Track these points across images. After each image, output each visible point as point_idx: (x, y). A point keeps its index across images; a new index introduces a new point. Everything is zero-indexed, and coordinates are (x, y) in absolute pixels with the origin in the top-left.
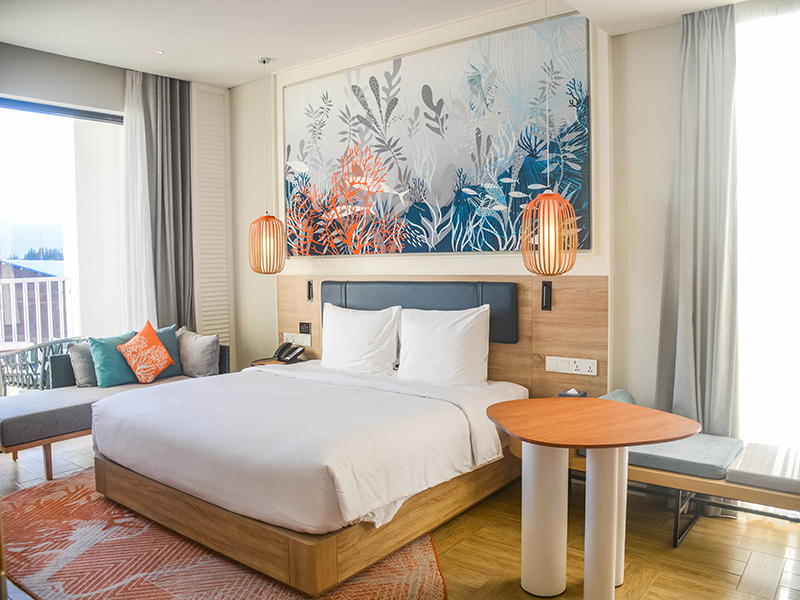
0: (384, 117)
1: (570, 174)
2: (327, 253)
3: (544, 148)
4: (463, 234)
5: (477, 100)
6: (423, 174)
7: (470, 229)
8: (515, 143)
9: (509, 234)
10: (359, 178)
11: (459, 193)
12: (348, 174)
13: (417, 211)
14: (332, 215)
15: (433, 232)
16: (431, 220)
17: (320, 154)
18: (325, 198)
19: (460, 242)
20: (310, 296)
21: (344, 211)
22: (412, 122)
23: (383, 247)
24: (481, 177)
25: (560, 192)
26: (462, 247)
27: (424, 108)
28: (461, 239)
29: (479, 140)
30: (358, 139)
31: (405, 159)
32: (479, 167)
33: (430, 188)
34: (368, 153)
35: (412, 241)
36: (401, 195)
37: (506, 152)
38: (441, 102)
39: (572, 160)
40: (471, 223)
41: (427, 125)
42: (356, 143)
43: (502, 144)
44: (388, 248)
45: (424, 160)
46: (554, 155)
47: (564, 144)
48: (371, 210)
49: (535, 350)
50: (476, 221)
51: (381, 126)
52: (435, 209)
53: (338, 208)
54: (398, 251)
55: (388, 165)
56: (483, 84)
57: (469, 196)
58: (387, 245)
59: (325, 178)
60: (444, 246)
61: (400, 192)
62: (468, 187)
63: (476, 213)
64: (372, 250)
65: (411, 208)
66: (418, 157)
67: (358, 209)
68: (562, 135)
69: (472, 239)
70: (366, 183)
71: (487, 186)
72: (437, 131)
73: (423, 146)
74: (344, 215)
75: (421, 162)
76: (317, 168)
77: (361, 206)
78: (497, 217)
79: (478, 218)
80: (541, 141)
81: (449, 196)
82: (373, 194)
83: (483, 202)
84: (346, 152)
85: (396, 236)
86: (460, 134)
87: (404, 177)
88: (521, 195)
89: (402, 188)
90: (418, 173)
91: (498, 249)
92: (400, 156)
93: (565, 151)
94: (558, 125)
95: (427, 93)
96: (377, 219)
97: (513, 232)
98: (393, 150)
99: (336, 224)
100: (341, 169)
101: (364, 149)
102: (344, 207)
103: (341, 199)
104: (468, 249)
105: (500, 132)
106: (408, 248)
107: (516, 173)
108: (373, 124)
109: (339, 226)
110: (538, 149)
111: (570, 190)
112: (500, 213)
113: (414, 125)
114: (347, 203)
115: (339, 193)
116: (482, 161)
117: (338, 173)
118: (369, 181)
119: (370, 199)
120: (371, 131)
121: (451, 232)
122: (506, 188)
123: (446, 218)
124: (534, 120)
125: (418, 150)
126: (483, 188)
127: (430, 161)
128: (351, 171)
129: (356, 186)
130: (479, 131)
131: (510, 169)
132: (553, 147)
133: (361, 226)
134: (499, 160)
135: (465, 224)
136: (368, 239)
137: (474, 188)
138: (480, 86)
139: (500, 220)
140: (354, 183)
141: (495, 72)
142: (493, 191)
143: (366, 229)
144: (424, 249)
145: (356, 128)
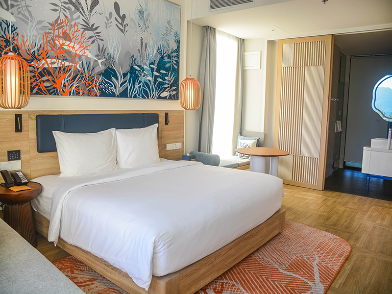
0: (89, 9)
1: (174, 69)
2: (37, 93)
3: (166, 56)
4: (133, 89)
5: (142, 24)
6: (114, 52)
7: (137, 87)
8: (156, 50)
9: (153, 91)
10: (68, 43)
11: (132, 67)
12: (59, 36)
13: (109, 73)
14: (43, 64)
15: (118, 86)
16: (117, 79)
17: (30, 12)
18: (36, 49)
19: (132, 93)
20: (18, 128)
21: (54, 63)
22: (108, 20)
23: (86, 92)
24: (142, 62)
25: (171, 75)
26: (133, 96)
27: (115, 15)
28: (133, 91)
29: (142, 43)
30: (68, 14)
31: (102, 40)
32: (141, 56)
33: (117, 61)
34: (76, 27)
35: (106, 90)
36: (100, 61)
37: (152, 53)
38: (124, 16)
39: (175, 64)
40: (137, 84)
41: (116, 25)
42: (66, 17)
43: (151, 49)
44: (90, 93)
45: (114, 44)
46: (170, 60)
47: (173, 56)
48: (78, 66)
49: (163, 143)
50: (139, 83)
51: (87, 13)
52: (120, 73)
53: (49, 60)
54: (96, 96)
55: (91, 40)
56: (145, 17)
57: (137, 70)
58: (89, 91)
59: (35, 33)
60: (124, 94)
61: (98, 59)
62: (136, 65)
63: (140, 79)
64: (78, 94)
65: (106, 70)
66: (111, 41)
67: (67, 64)
68: (172, 53)
69: (137, 92)
70: (73, 47)
71: (145, 67)
72: (122, 30)
73: (114, 36)
74: (54, 66)
75: (112, 45)
76: (27, 23)
77: (70, 62)
78: (148, 82)
79: (140, 82)
80: (165, 53)
81: (127, 68)
82: (80, 57)
83: (143, 74)
84: (57, 21)
85: (95, 86)
86: (133, 37)
87: (102, 51)
88: (158, 74)
89: (100, 57)
90: (111, 51)
91: (148, 98)
92: (100, 37)
93: (173, 60)
94: (171, 48)
95: (117, 6)
96: (82, 74)
97: (154, 90)
98: (95, 32)
99: (46, 72)
100: (52, 31)
101: (73, 23)
102: (54, 60)
103: (51, 53)
104: (135, 97)
105: (151, 43)
106: (103, 94)
107: (156, 64)
108: (81, 9)
109: (49, 74)
110: (164, 56)
111: (174, 76)
112: (149, 81)
113: (109, 22)
114: (57, 58)
115: (49, 48)
116: (143, 54)
117: (49, 33)
118: (77, 47)
119: (77, 59)
120: (78, 13)
121: (128, 87)
122: (152, 70)
123: (125, 79)
124: (163, 42)
125: (111, 38)
126: (143, 68)
127: (117, 46)
128: (61, 35)
129: (66, 47)
130: (142, 40)
131: (154, 61)
132: (169, 57)
133: (69, 76)
134: (150, 56)
135: (134, 84)
136: (75, 85)
137: (139, 66)
138: (143, 17)
139: (149, 84)
140: (63, 44)
141: (149, 13)
142: (147, 70)
143: (74, 78)
144: (113, 95)
145: (67, 6)
